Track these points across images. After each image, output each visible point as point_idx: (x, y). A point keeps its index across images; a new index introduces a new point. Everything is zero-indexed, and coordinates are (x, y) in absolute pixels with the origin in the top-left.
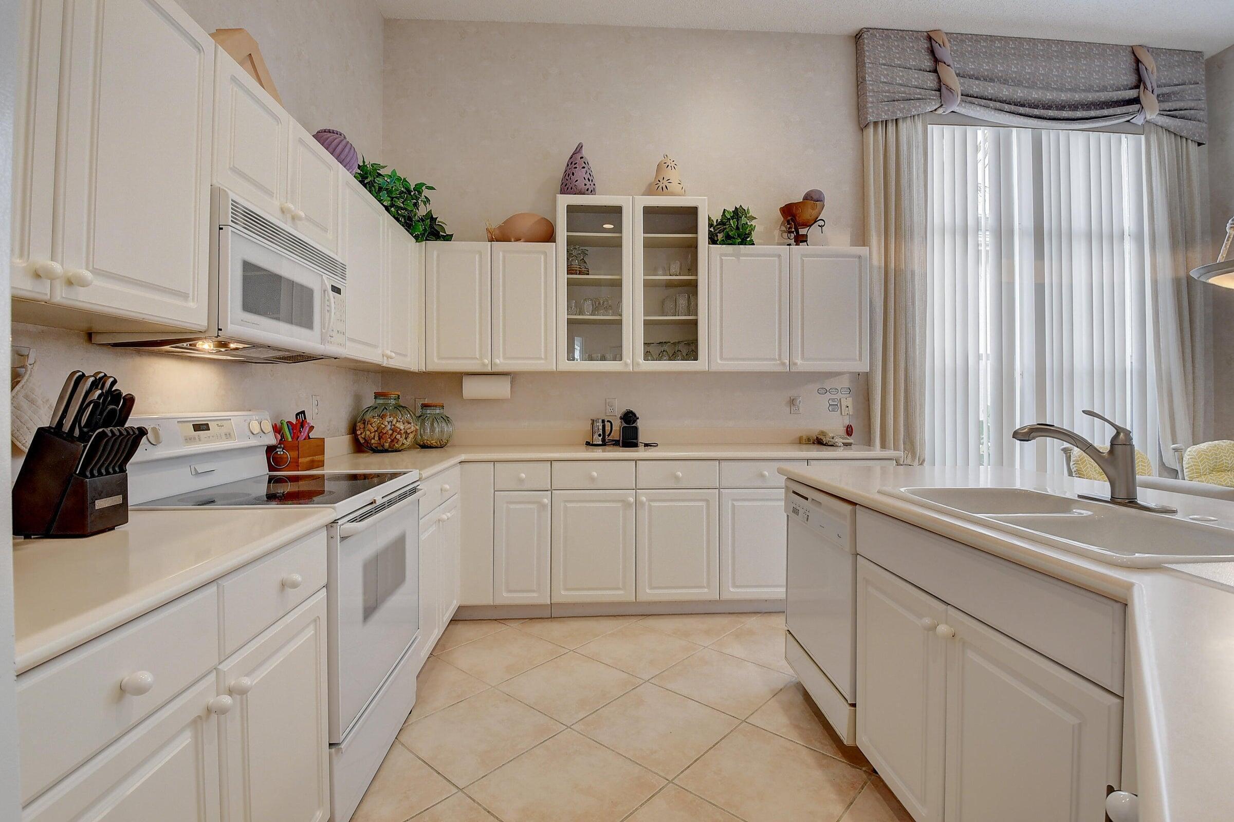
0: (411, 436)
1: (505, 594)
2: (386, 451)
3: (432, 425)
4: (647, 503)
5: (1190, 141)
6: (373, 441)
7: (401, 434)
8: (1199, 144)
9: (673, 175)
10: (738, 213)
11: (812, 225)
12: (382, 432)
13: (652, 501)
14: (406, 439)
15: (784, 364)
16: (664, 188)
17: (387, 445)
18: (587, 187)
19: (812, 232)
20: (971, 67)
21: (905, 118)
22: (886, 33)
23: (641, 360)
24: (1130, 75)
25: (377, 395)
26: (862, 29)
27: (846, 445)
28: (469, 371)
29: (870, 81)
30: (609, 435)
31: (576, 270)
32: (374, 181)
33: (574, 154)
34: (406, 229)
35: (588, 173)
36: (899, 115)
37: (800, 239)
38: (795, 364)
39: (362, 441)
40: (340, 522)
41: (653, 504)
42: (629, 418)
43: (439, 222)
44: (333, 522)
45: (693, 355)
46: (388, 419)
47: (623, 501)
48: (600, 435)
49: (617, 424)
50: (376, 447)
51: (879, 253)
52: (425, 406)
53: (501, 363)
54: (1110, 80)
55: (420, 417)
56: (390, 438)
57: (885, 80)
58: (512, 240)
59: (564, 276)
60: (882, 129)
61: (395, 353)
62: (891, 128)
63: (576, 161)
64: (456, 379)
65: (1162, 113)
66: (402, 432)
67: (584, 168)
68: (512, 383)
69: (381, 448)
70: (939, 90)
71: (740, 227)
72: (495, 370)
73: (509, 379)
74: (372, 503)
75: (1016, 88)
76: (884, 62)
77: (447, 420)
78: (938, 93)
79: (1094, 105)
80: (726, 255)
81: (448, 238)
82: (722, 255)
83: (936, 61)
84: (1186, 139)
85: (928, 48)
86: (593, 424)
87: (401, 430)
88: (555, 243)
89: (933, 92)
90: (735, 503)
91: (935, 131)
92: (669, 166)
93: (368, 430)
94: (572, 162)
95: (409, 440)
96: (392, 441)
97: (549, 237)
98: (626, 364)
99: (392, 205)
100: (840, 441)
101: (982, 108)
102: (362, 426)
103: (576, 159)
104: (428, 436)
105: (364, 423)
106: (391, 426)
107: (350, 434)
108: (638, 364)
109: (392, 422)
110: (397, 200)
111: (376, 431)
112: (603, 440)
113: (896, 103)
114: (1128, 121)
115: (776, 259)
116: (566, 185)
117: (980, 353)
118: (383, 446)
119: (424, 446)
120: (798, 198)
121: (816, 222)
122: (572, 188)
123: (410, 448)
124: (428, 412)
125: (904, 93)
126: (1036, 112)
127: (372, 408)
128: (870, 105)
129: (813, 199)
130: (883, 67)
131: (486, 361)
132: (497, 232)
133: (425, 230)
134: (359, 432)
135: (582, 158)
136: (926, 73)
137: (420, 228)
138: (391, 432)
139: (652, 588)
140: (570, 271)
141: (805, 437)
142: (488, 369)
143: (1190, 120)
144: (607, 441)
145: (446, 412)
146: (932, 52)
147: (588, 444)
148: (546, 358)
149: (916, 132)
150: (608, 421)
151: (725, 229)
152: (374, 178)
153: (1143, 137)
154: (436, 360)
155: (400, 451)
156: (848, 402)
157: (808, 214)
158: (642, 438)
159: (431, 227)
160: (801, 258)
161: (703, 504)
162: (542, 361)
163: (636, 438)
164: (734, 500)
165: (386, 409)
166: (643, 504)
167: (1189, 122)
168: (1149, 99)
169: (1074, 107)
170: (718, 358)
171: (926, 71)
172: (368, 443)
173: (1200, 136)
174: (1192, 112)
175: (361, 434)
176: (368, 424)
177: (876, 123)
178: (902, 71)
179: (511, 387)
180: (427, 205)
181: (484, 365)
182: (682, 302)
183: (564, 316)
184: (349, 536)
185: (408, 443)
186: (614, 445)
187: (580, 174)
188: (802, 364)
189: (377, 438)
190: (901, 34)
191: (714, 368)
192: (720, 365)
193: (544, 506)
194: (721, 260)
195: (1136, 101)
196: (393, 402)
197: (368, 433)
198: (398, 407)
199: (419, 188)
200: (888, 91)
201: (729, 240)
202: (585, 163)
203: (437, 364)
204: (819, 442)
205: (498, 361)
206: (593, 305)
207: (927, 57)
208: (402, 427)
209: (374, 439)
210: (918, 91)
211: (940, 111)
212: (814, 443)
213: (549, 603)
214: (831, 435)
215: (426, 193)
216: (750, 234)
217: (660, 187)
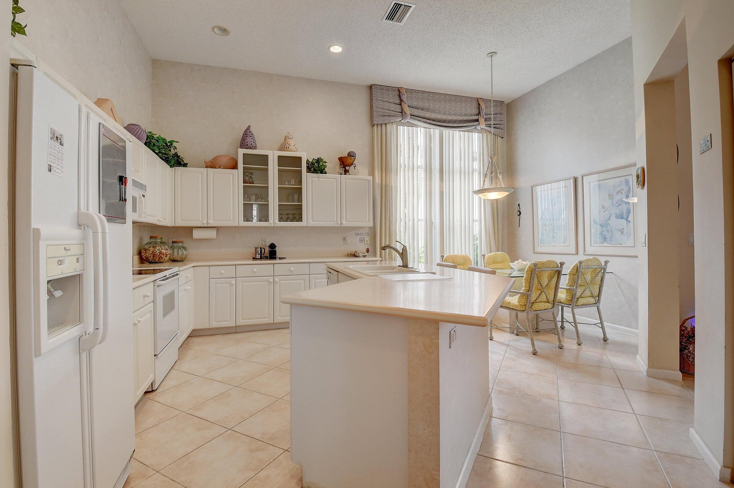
0: (168, 256)
1: (215, 323)
2: (156, 263)
3: (178, 250)
4: (278, 282)
5: (498, 137)
6: (150, 258)
7: (164, 255)
8: (502, 138)
9: (292, 142)
10: (318, 161)
11: (351, 166)
12: (154, 254)
13: (281, 281)
14: (166, 257)
15: (338, 223)
16: (288, 148)
17: (157, 260)
18: (252, 145)
19: (351, 169)
20: (415, 104)
21: (389, 123)
22: (382, 87)
23: (277, 221)
24: (477, 110)
25: (151, 237)
26: (372, 85)
27: (363, 256)
28: (195, 226)
29: (375, 107)
30: (263, 254)
31: (248, 182)
32: (151, 141)
33: (246, 130)
34: (166, 163)
35: (253, 139)
36: (386, 122)
37: (346, 172)
38: (343, 224)
39: (144, 258)
40: (157, 280)
41: (281, 282)
42: (272, 246)
43: (181, 157)
44: (155, 280)
45: (300, 219)
46: (158, 248)
47: (268, 281)
48: (259, 254)
49: (267, 250)
50: (152, 261)
51: (379, 178)
52: (174, 242)
53: (212, 223)
54: (469, 111)
55: (171, 247)
56: (158, 257)
57: (381, 107)
58: (217, 167)
59: (241, 184)
60: (380, 126)
61: (163, 219)
62: (384, 127)
63: (247, 133)
64: (189, 230)
65: (487, 125)
66: (164, 254)
67: (251, 136)
68: (217, 231)
69: (154, 261)
70: (402, 113)
71: (320, 166)
72: (209, 226)
73: (215, 230)
74: (165, 276)
75: (432, 113)
76: (380, 99)
77: (185, 248)
78: (401, 114)
79: (462, 121)
80: (314, 178)
81: (185, 165)
82: (312, 177)
83: (401, 101)
84: (497, 136)
85: (398, 94)
86: (256, 249)
87: (164, 253)
88: (237, 170)
89: (400, 113)
90: (315, 280)
91: (401, 128)
92: (290, 138)
93: (148, 253)
94: (245, 134)
95: (167, 257)
96: (160, 258)
97: (235, 167)
98: (270, 223)
99: (160, 152)
100: (361, 255)
101: (418, 121)
102: (145, 251)
103: (247, 132)
104: (176, 256)
105: (145, 250)
106: (159, 251)
107: (137, 255)
108: (276, 223)
109: (159, 249)
110: (162, 150)
111: (152, 253)
112: (261, 256)
113: (385, 117)
114: (476, 128)
115: (335, 180)
116: (242, 144)
117: (419, 218)
118: (155, 260)
119: (174, 261)
120: (345, 154)
121: (352, 164)
122: (245, 145)
123: (168, 261)
124: (176, 245)
125: (388, 113)
126: (439, 124)
127: (149, 243)
128: (375, 117)
129: (351, 155)
130: (380, 101)
131: (205, 222)
132: (210, 163)
133: (175, 163)
134: (143, 254)
135: (250, 132)
136: (397, 105)
137: (173, 162)
138: (159, 254)
139: (280, 316)
140: (245, 182)
141: (349, 254)
142: (206, 225)
143: (498, 129)
144: (262, 257)
145: (184, 245)
146: (400, 96)
147: (254, 258)
148: (233, 221)
149: (393, 129)
150: (263, 248)
151: (314, 166)
152: (151, 140)
153: (481, 134)
154: (180, 221)
155: (162, 263)
156: (367, 238)
157: (349, 161)
158: (278, 255)
159: (177, 160)
160: (345, 180)
161: (303, 281)
162: (232, 222)
163: (275, 255)
164: (315, 279)
165: (156, 244)
166: (276, 282)
167: (497, 129)
168: (482, 120)
169: (455, 122)
170: (311, 220)
171: (398, 104)
172: (147, 259)
173: (502, 135)
174: (498, 125)
175: (144, 255)
176: (147, 250)
177: (377, 124)
178: (388, 104)
179: (217, 233)
180: (175, 150)
181: (204, 223)
182: (296, 197)
183: (242, 202)
184: (160, 286)
185: (167, 259)
186: (266, 258)
187: (249, 140)
188: (345, 223)
189: (152, 257)
190: (388, 88)
191: (309, 225)
192: (312, 223)
193: (233, 284)
194: (312, 179)
195: (477, 120)
196: (159, 240)
197: (149, 254)
198: (162, 243)
199: (171, 142)
200: (382, 112)
201: (315, 171)
202: (251, 134)
203: (180, 223)
204: (355, 256)
205: (210, 222)
206: (255, 197)
207: (398, 98)
208: (164, 252)
209: (150, 257)
210: (393, 112)
211: (402, 121)
212: (353, 256)
213: (235, 326)
214: (358, 252)
215: (175, 144)
216: (324, 169)
217: (286, 147)
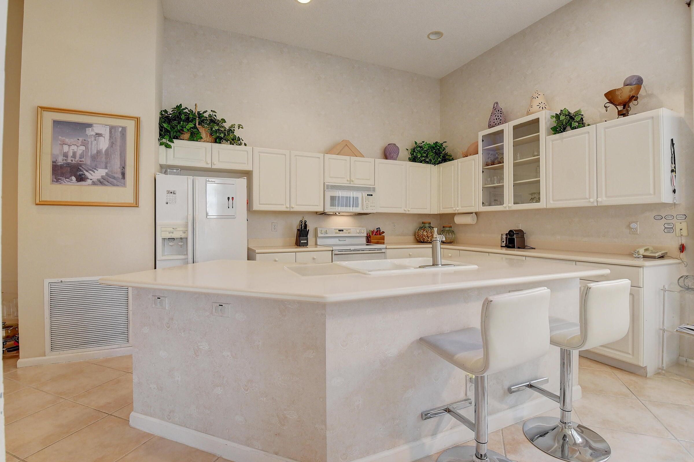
2: (424, 242)
9: (536, 102)
11: (629, 101)
12: (419, 236)
15: (591, 201)
18: (495, 123)
23: (513, 204)
38: (600, 201)
40: (335, 251)
42: (510, 233)
43: (449, 154)
44: (332, 250)
45: (538, 199)
48: (504, 242)
53: (460, 209)
59: (481, 168)
67: (496, 112)
82: (553, 141)
86: (502, 236)
88: (478, 155)
96: (423, 239)
98: (506, 207)
106: (422, 233)
108: (512, 207)
115: (587, 135)
116: (490, 124)
121: (631, 98)
127: (421, 227)
132: (466, 153)
133: (440, 160)
135: (495, 109)
138: (422, 236)
142: (456, 212)
145: (452, 229)
147: (501, 246)
154: (442, 209)
156: (682, 225)
159: (444, 157)
160: (605, 130)
162: (473, 207)
170: (551, 199)
179: (477, 218)
181: (454, 210)
182: (533, 171)
183: (481, 187)
187: (492, 118)
191: (548, 206)
192: (552, 204)
196: (428, 225)
